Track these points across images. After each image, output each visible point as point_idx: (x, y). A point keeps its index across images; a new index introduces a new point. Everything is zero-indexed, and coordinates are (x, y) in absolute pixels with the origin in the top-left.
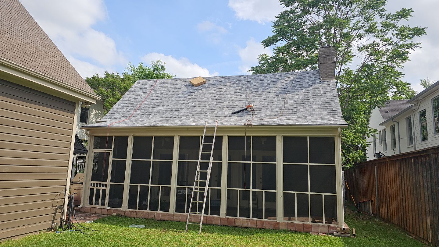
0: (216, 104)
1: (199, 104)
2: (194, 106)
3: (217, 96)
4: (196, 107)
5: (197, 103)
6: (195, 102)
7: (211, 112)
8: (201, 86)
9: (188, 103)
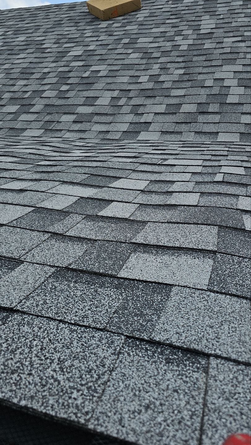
0: (182, 71)
1: (112, 74)
2: (88, 83)
3: (184, 45)
4: (95, 86)
5: (103, 69)
6: (93, 68)
7: (162, 109)
8: (121, 18)
9: (66, 69)
